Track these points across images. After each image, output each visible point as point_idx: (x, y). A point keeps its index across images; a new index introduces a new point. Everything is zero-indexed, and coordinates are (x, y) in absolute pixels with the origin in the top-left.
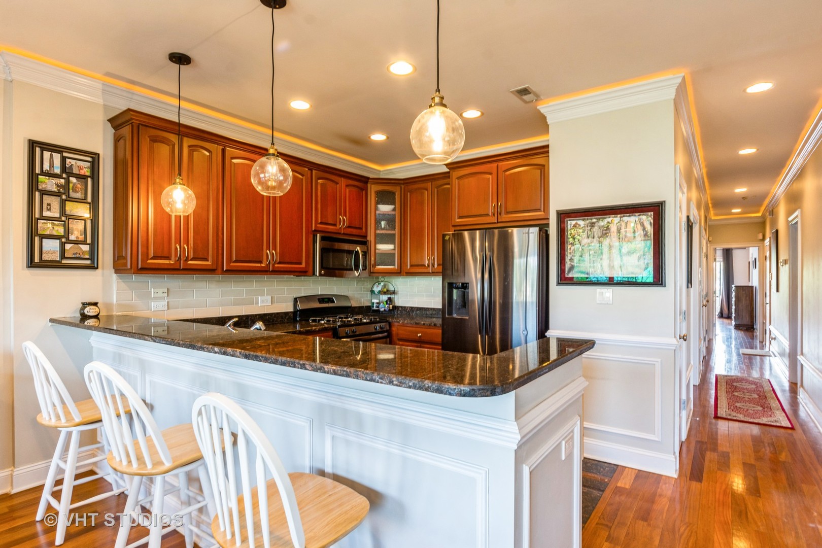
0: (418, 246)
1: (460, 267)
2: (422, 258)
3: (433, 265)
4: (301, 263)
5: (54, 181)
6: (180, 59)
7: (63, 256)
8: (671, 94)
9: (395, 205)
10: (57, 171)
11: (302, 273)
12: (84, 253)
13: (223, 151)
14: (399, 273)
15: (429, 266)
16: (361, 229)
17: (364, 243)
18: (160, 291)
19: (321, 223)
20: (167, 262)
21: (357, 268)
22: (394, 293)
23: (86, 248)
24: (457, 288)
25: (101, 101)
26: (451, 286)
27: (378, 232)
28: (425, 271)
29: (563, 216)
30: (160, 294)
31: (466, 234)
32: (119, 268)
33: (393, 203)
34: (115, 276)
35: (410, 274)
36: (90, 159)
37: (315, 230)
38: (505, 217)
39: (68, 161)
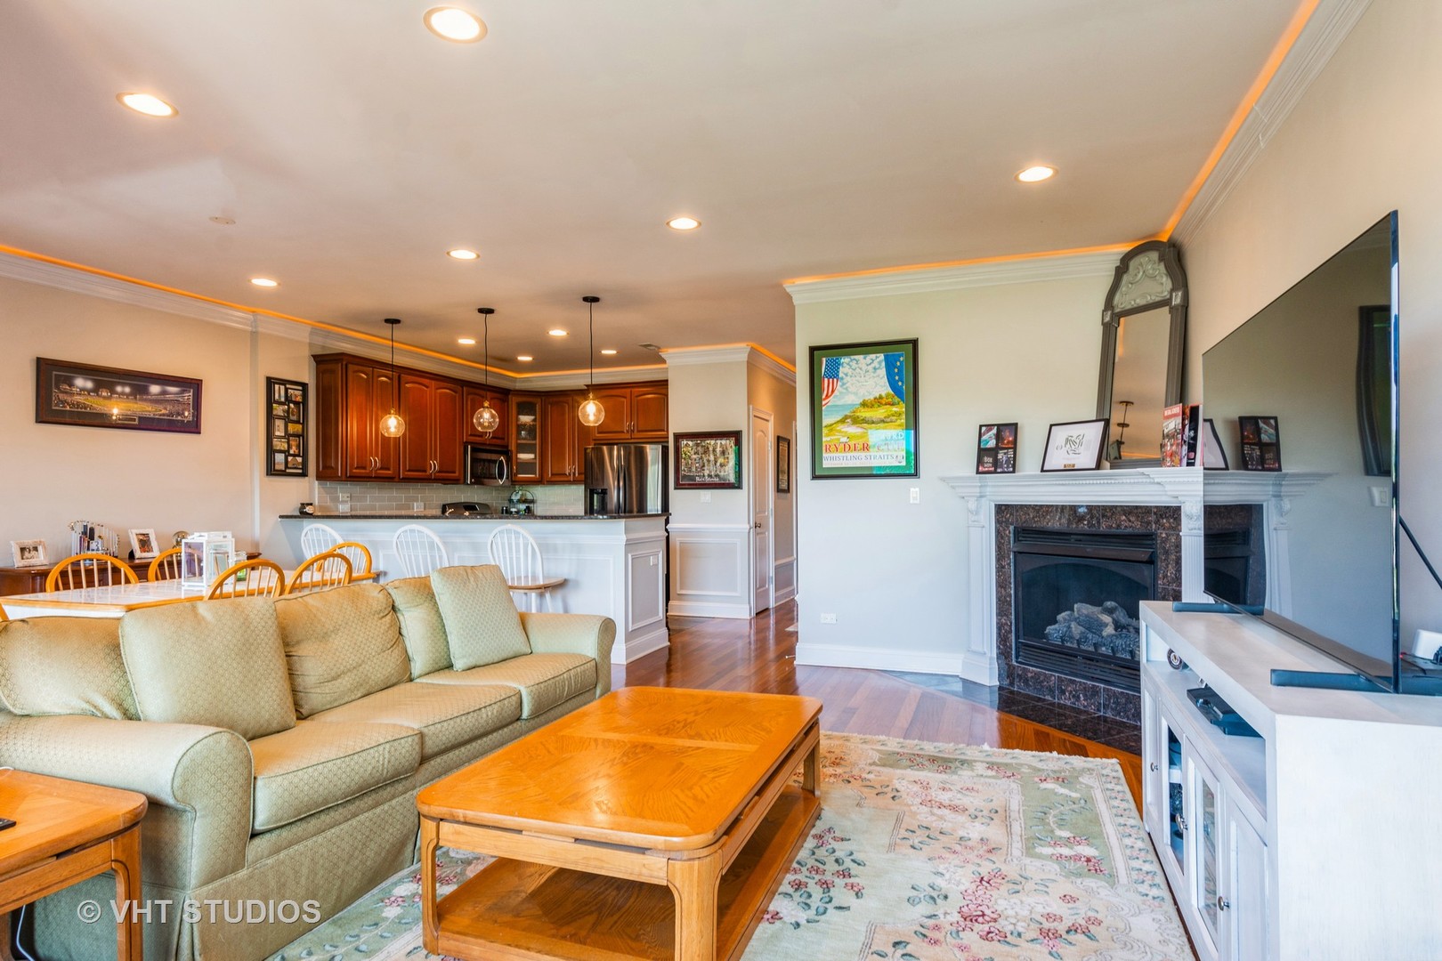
0: (559, 456)
1: (600, 477)
2: (564, 467)
3: (574, 474)
4: (455, 472)
5: (281, 407)
6: (393, 322)
7: (286, 467)
8: (744, 357)
9: (535, 416)
10: (283, 399)
11: (455, 481)
12: (299, 463)
13: (399, 377)
14: (540, 482)
15: (570, 475)
16: (503, 439)
17: (506, 452)
18: (346, 495)
19: (471, 435)
20: (363, 471)
21: (501, 477)
22: (532, 501)
23: (300, 459)
24: (598, 493)
25: (308, 341)
26: (592, 492)
27: (519, 441)
28: (566, 479)
29: (678, 437)
30: (345, 499)
31: (605, 448)
32: (320, 477)
33: (534, 414)
34: (317, 482)
35: (552, 483)
36: (300, 388)
37: (466, 442)
38: (636, 435)
39: (289, 391)
